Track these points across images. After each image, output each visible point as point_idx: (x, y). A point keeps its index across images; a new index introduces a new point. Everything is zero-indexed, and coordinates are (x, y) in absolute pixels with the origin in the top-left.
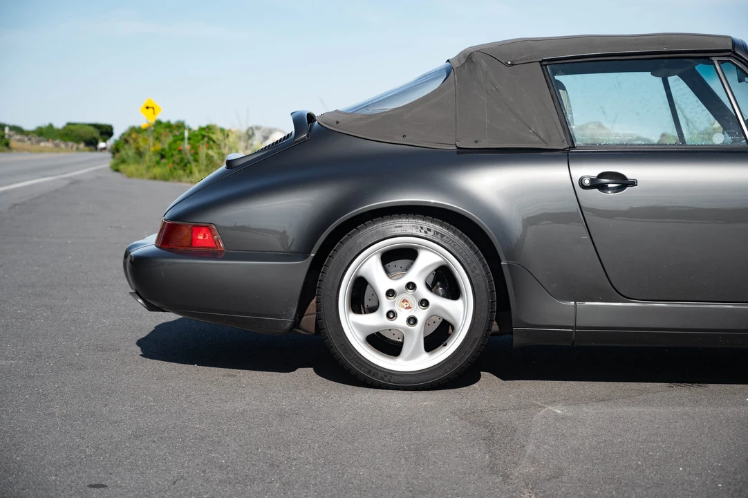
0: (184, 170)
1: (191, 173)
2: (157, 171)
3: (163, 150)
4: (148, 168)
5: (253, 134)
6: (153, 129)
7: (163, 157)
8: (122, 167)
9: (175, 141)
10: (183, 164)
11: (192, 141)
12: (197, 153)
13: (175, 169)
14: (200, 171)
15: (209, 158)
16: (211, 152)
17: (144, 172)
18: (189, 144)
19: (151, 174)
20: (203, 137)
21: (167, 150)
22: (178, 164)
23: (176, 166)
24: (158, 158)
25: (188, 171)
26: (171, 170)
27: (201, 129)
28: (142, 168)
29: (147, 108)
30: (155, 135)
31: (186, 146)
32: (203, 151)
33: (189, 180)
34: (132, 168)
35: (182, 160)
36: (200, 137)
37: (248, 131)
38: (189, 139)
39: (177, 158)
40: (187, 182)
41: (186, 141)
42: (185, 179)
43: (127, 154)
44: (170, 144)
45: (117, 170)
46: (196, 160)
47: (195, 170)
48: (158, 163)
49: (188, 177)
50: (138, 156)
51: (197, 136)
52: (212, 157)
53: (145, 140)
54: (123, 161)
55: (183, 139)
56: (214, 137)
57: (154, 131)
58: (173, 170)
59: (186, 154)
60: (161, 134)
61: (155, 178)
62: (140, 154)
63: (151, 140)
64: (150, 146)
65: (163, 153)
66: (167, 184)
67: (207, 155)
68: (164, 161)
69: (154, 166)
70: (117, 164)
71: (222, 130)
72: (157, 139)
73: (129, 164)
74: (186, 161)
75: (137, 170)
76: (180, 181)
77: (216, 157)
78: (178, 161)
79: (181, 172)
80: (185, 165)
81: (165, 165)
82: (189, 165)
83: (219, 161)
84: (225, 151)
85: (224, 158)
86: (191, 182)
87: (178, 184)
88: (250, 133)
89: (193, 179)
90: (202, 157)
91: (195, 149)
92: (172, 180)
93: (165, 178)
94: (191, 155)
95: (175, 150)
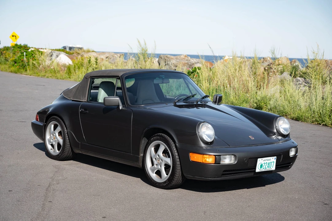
0: (24, 69)
1: (26, 70)
2: (13, 69)
4: (9, 67)
5: (53, 55)
7: (15, 63)
9: (21, 56)
12: (29, 62)
13: (20, 68)
14: (30, 70)
15: (34, 64)
16: (34, 62)
17: (8, 69)
18: (26, 57)
19: (10, 70)
21: (17, 60)
22: (21, 66)
23: (20, 67)
24: (13, 63)
25: (25, 70)
26: (18, 69)
28: (7, 66)
29: (13, 36)
32: (31, 61)
33: (25, 73)
34: (3, 66)
35: (23, 65)
36: (31, 55)
37: (50, 53)
38: (26, 55)
39: (21, 64)
40: (24, 74)
42: (24, 73)
46: (29, 65)
47: (28, 69)
48: (13, 65)
51: (30, 54)
53: (9, 54)
55: (24, 56)
57: (13, 50)
58: (19, 69)
59: (24, 62)
60: (16, 52)
61: (12, 72)
62: (6, 60)
63: (11, 55)
64: (11, 57)
65: (16, 61)
66: (16, 75)
67: (33, 63)
68: (15, 64)
69: (11, 67)
72: (14, 54)
73: (2, 64)
74: (25, 65)
75: (5, 68)
76: (21, 74)
77: (36, 64)
78: (21, 65)
79: (22, 70)
80: (24, 67)
81: (16, 66)
82: (25, 67)
83: (37, 66)
84: (40, 62)
85: (39, 64)
86: (26, 75)
87: (21, 75)
88: (51, 54)
89: (27, 73)
90: (31, 64)
91: (28, 60)
92: (18, 73)
93: (15, 72)
94: (27, 63)
95: (21, 60)
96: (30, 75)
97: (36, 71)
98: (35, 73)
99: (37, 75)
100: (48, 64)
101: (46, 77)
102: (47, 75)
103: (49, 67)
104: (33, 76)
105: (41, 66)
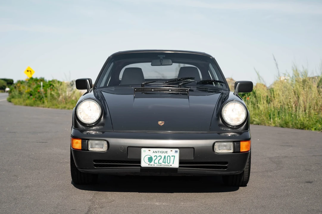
0: (41, 101)
1: (43, 102)
2: (28, 102)
3: (31, 92)
4: (24, 100)
6: (28, 81)
7: (31, 95)
8: (12, 100)
9: (37, 88)
10: (40, 98)
11: (45, 88)
12: (46, 93)
13: (36, 101)
14: (48, 102)
16: (53, 93)
17: (22, 102)
18: (43, 88)
19: (25, 103)
20: (51, 85)
21: (33, 91)
22: (38, 98)
23: (36, 99)
24: (29, 95)
25: (42, 102)
26: (34, 101)
27: (50, 82)
28: (21, 100)
29: (28, 71)
30: (28, 84)
31: (42, 89)
32: (49, 91)
33: (42, 106)
34: (16, 100)
35: (39, 96)
36: (49, 85)
38: (43, 86)
39: (37, 95)
40: (41, 107)
41: (42, 87)
42: (40, 105)
43: (15, 94)
44: (35, 88)
45: (10, 102)
46: (46, 97)
47: (46, 101)
48: (28, 98)
49: (42, 104)
50: (20, 95)
51: (47, 85)
52: (53, 95)
53: (23, 87)
54: (13, 97)
55: (40, 87)
56: (55, 85)
57: (28, 82)
58: (35, 101)
59: (41, 94)
60: (31, 84)
61: (27, 105)
62: (21, 93)
63: (26, 87)
64: (26, 90)
65: (31, 93)
66: (32, 108)
67: (51, 94)
68: (32, 97)
69: (26, 100)
70: (10, 99)
71: (59, 82)
72: (29, 86)
73: (15, 98)
74: (41, 97)
75: (19, 101)
76: (38, 106)
77: (55, 95)
78: (38, 97)
79: (39, 102)
80: (41, 99)
81: (32, 99)
82: (43, 99)
83: (56, 97)
84: (60, 92)
85: (59, 95)
86: (43, 107)
87: (37, 108)
88: (72, 83)
89: (44, 106)
90: (49, 95)
91: (46, 91)
92: (35, 106)
93: (31, 105)
94: (44, 94)
95: (37, 91)
96: (49, 107)
97: (55, 102)
98: (53, 105)
99: (56, 107)
100: (69, 94)
101: (67, 108)
102: (68, 107)
103: (70, 97)
104: (52, 108)
105: (61, 97)
